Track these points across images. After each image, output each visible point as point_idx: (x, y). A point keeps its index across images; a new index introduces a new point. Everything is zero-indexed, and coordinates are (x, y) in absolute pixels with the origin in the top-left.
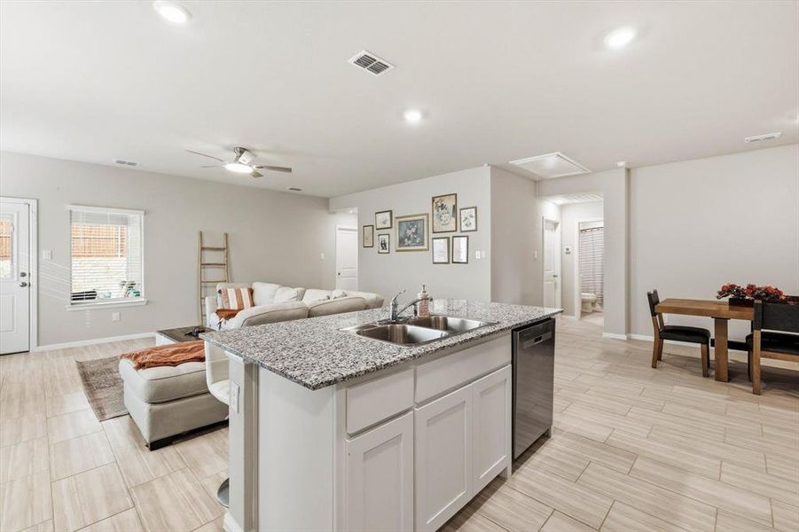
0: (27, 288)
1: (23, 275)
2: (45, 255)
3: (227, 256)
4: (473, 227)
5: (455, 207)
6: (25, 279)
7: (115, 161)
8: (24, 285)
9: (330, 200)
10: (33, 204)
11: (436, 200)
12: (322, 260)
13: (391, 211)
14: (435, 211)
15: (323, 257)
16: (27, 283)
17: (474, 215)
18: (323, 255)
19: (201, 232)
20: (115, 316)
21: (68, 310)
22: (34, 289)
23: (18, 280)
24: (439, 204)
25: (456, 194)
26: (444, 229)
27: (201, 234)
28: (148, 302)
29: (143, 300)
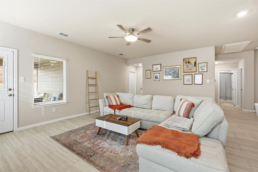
0: (12, 97)
1: (10, 90)
2: (21, 79)
3: (96, 81)
4: (205, 70)
5: (195, 63)
6: (11, 92)
7: (58, 33)
8: (11, 95)
9: (128, 60)
10: (16, 51)
11: (185, 60)
12: (125, 83)
13: (161, 64)
14: (185, 64)
15: (125, 82)
16: (12, 93)
17: (206, 65)
18: (125, 81)
19: (88, 71)
20: (54, 110)
21: (33, 107)
22: (16, 97)
23: (8, 92)
24: (187, 61)
25: (196, 58)
26: (190, 71)
27: (87, 71)
28: (67, 102)
29: (65, 101)
